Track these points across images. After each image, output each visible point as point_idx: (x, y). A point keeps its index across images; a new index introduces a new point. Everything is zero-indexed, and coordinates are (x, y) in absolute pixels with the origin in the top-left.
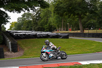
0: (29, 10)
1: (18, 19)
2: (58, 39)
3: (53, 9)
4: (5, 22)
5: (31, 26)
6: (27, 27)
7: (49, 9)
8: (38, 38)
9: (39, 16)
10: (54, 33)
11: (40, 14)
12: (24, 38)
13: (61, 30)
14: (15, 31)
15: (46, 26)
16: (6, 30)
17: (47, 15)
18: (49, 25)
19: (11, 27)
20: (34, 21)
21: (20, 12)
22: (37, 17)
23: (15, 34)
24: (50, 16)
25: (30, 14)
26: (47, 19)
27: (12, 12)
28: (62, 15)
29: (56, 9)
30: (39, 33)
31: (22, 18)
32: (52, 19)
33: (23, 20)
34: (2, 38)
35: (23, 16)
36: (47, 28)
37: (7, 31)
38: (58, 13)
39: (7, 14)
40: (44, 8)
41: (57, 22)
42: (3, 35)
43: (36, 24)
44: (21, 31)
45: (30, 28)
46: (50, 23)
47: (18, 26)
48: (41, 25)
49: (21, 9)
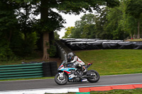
0: (91, 11)
1: (76, 23)
2: (133, 50)
3: (125, 8)
4: (59, 27)
5: (94, 33)
6: (89, 34)
7: (120, 8)
8: (104, 49)
9: (104, 19)
10: (127, 42)
11: (106, 15)
12: (85, 49)
13: (136, 38)
14: (72, 39)
15: (115, 32)
16: (60, 38)
17: (116, 17)
18: (120, 31)
19: (66, 34)
20: (97, 26)
21: (78, 14)
22: (102, 19)
23: (72, 43)
24: (121, 18)
25: (92, 16)
26: (117, 23)
27: (68, 14)
28: (137, 16)
29: (129, 7)
30: (105, 42)
31: (81, 22)
32: (124, 22)
33: (82, 24)
34: (55, 49)
35: (83, 18)
36: (116, 35)
37: (62, 40)
38: (132, 14)
39: (61, 17)
40: (112, 7)
41: (131, 26)
42: (56, 45)
43: (101, 29)
44: (81, 40)
45: (92, 34)
46: (121, 28)
47: (76, 33)
48: (108, 31)
49: (81, 10)
